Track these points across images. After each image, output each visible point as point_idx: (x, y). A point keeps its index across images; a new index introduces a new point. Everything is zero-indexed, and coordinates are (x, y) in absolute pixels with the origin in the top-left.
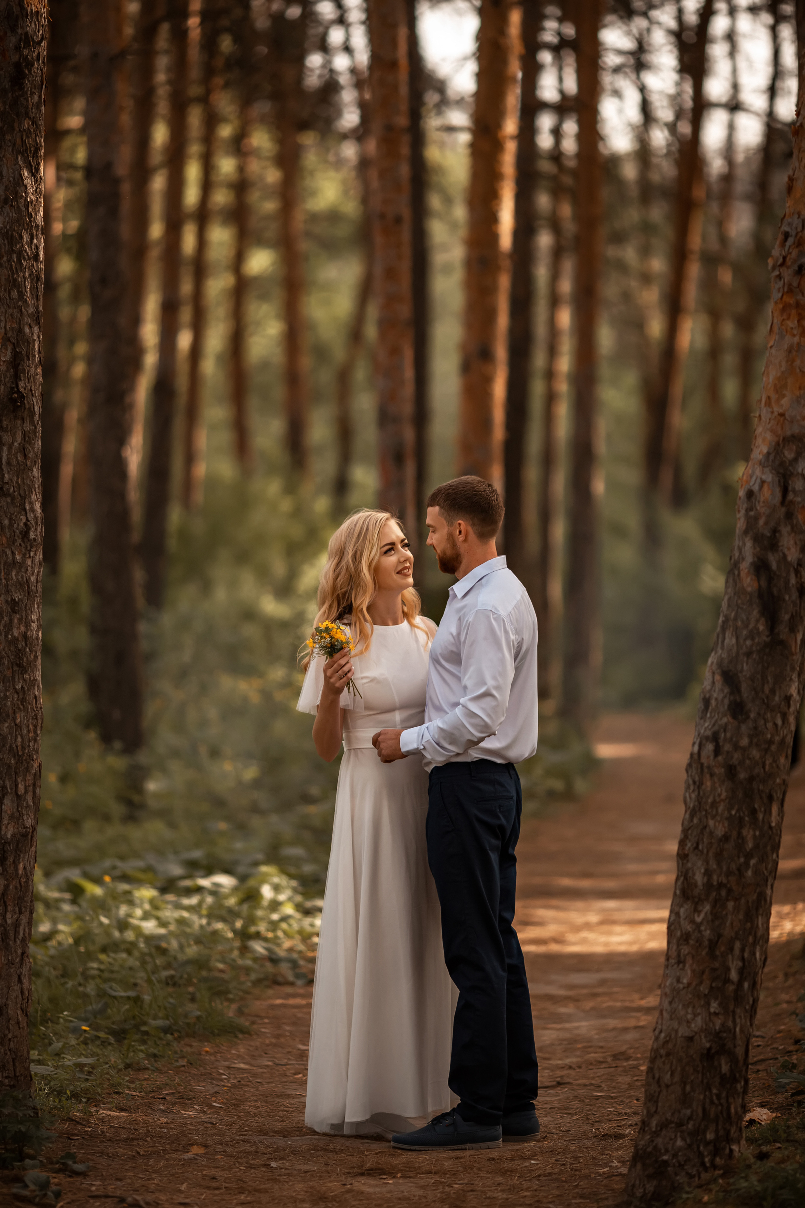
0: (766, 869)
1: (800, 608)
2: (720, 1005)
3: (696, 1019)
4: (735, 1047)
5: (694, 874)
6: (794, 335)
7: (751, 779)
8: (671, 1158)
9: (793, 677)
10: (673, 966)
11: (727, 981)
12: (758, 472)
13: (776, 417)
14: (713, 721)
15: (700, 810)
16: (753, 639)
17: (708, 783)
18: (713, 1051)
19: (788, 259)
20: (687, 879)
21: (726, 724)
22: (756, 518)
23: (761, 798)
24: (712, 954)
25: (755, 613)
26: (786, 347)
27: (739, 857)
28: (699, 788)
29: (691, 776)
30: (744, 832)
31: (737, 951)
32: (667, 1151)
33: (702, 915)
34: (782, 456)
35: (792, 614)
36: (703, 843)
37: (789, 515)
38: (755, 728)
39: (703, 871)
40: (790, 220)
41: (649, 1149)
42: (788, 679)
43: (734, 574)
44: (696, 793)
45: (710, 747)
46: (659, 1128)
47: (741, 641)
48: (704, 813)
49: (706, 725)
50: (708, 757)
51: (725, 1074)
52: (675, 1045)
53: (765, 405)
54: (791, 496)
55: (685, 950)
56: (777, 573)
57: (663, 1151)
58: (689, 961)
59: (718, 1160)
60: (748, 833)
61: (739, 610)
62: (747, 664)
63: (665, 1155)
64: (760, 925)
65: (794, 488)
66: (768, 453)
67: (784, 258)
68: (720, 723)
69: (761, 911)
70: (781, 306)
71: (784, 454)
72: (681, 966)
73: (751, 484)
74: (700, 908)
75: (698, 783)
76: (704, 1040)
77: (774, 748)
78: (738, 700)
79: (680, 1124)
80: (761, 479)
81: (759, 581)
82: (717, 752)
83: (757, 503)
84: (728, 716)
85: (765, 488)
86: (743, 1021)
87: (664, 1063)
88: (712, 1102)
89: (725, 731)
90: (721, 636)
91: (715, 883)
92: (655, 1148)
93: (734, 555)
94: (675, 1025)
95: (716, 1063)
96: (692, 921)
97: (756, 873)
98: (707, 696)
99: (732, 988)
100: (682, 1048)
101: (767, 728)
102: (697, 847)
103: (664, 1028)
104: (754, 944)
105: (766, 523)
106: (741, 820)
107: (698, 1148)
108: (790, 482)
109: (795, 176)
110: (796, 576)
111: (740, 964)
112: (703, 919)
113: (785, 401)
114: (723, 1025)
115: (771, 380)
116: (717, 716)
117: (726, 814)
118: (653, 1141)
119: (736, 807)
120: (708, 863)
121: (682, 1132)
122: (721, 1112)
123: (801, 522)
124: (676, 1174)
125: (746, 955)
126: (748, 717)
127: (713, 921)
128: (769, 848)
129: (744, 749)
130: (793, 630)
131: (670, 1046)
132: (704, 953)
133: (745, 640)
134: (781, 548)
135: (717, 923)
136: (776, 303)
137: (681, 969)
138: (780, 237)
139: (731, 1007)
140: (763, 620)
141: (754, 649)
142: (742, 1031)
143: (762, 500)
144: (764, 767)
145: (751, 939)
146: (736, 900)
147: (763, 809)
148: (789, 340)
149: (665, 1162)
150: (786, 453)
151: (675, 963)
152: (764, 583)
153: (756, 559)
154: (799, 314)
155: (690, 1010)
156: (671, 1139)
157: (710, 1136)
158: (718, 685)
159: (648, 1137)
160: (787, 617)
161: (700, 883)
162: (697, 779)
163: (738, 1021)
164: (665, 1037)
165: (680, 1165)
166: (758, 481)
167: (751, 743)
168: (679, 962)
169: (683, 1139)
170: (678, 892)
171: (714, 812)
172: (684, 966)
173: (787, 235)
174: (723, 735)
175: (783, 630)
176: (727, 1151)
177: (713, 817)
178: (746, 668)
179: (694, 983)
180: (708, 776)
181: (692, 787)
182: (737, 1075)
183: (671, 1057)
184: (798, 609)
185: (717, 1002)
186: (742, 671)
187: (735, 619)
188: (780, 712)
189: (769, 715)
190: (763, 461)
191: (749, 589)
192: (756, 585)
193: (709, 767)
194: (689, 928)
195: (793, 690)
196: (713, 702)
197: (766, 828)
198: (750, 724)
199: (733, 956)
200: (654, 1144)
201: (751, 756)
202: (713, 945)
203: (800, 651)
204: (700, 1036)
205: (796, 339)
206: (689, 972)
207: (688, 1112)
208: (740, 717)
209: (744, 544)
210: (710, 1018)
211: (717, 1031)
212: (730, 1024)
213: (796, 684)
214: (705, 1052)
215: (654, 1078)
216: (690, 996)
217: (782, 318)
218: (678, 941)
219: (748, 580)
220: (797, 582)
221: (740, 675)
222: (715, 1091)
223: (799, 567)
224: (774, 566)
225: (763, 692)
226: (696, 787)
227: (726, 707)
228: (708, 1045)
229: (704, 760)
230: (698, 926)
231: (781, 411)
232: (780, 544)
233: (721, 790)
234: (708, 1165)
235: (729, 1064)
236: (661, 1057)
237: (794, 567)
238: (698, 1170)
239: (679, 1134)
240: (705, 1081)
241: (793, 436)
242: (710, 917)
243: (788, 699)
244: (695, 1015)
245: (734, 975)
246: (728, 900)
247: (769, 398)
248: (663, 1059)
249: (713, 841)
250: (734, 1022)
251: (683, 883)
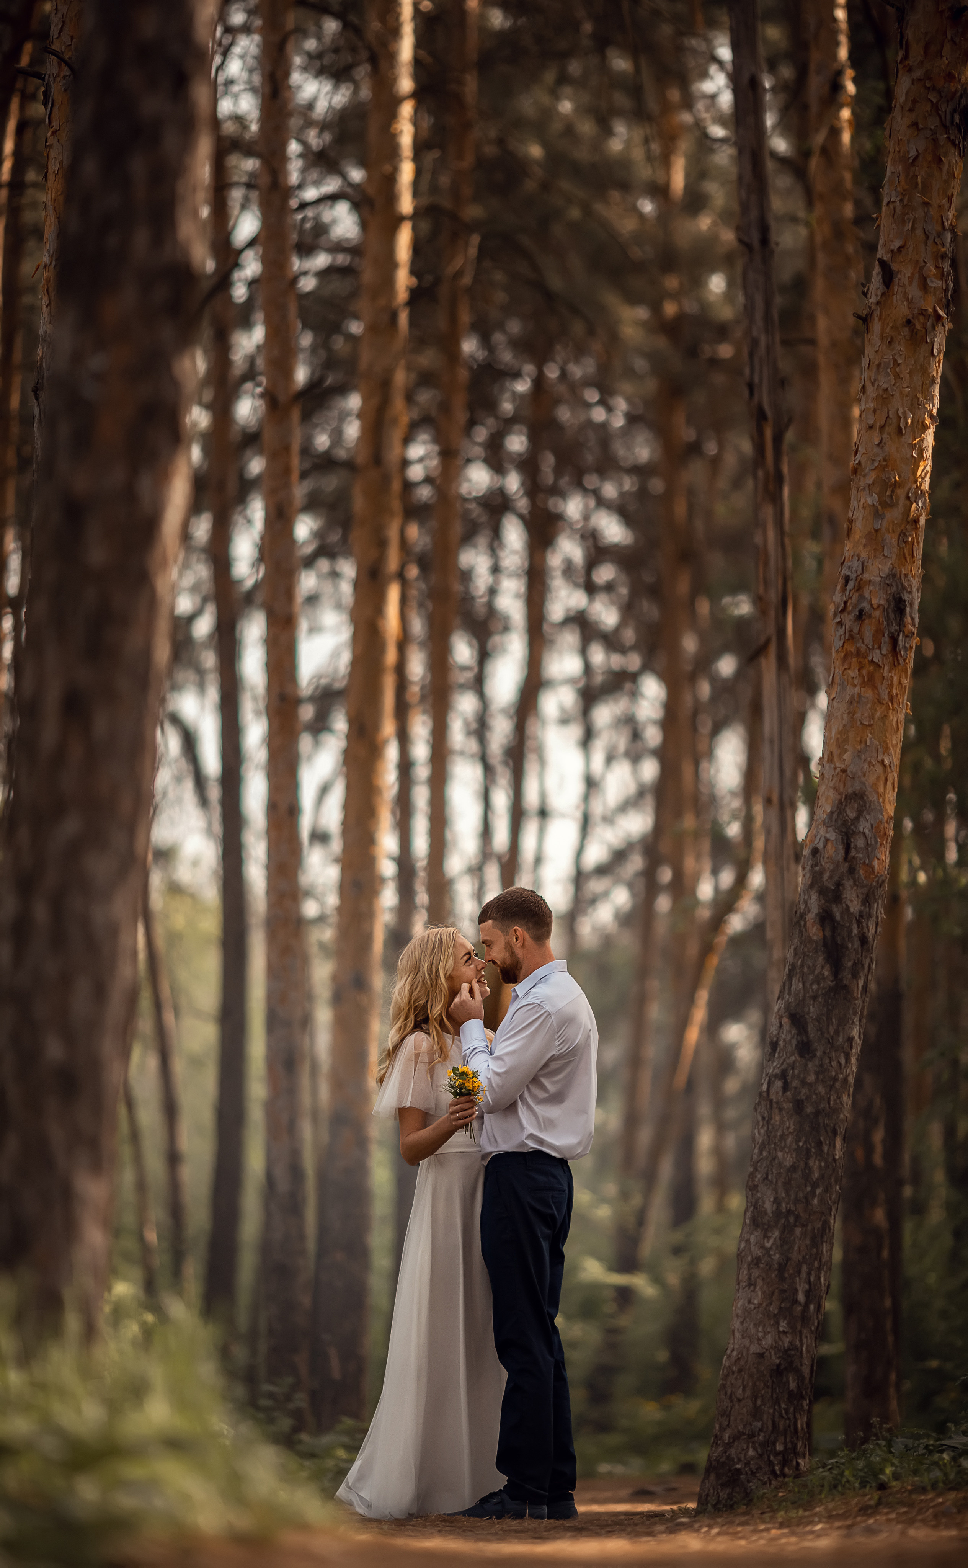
0: (830, 1199)
1: (861, 956)
2: (789, 1324)
3: (767, 1337)
4: (802, 1365)
5: (764, 1203)
6: (855, 686)
7: (818, 1113)
8: (743, 1466)
9: (855, 1021)
10: (744, 1288)
11: (795, 1301)
12: (822, 831)
13: (838, 773)
14: (781, 1060)
15: (769, 1143)
16: (819, 984)
17: (778, 1118)
18: (782, 1367)
19: (848, 604)
20: (757, 1209)
21: (794, 1062)
22: (821, 873)
23: (826, 1131)
24: (782, 1279)
25: (821, 960)
26: (847, 698)
27: (806, 1186)
28: (768, 1123)
29: (760, 1112)
30: (811, 1163)
31: (804, 1275)
32: (739, 1460)
33: (771, 1241)
34: (845, 814)
35: (855, 960)
36: (772, 1173)
37: (852, 871)
38: (821, 1066)
39: (772, 1199)
40: (849, 564)
41: (722, 1460)
42: (851, 1022)
43: (800, 926)
44: (765, 1128)
45: (779, 1084)
46: (731, 1441)
47: (808, 985)
48: (773, 1146)
49: (775, 1064)
50: (777, 1093)
51: (792, 1390)
52: (747, 1361)
53: (828, 762)
54: (853, 853)
55: (756, 1273)
56: (841, 923)
57: (736, 1460)
58: (760, 1283)
59: (786, 1470)
60: (815, 1165)
61: (806, 958)
62: (813, 1007)
63: (738, 1464)
64: (825, 1252)
65: (856, 845)
66: (832, 813)
67: (845, 603)
68: (788, 1061)
69: (825, 1239)
70: (843, 654)
71: (846, 812)
72: (752, 1288)
73: (816, 843)
74: (770, 1234)
75: (767, 1119)
76: (774, 1357)
77: (837, 1085)
78: (805, 1040)
79: (752, 1436)
80: (825, 837)
81: (823, 931)
82: (785, 1088)
83: (822, 859)
84: (796, 1055)
85: (829, 845)
86: (809, 1341)
87: (736, 1379)
88: (781, 1416)
89: (793, 1068)
90: (787, 983)
91: (784, 1210)
92: (728, 1457)
93: (800, 908)
94: (747, 1342)
95: (785, 1379)
96: (762, 1247)
97: (822, 1201)
98: (775, 1039)
99: (799, 1308)
100: (753, 1364)
101: (832, 1066)
102: (766, 1178)
103: (736, 1346)
104: (819, 1269)
105: (830, 877)
106: (808, 1151)
107: (769, 1457)
108: (852, 840)
109: (853, 518)
110: (858, 927)
111: (807, 1287)
112: (773, 1244)
113: (846, 756)
114: (791, 1343)
115: (833, 735)
116: (785, 1056)
117: (794, 1146)
118: (726, 1452)
119: (804, 1139)
120: (777, 1193)
121: (753, 1443)
122: (789, 1426)
123: (862, 876)
124: (749, 1481)
125: (812, 1279)
126: (815, 1055)
127: (782, 1246)
128: (833, 1179)
129: (810, 1085)
130: (855, 976)
131: (742, 1362)
132: (773, 1275)
133: (811, 985)
134: (844, 900)
135: (786, 1247)
136: (837, 651)
137: (752, 1291)
138: (841, 581)
139: (799, 1326)
140: (827, 967)
141: (820, 993)
142: (808, 1351)
143: (826, 856)
144: (829, 1103)
145: (816, 1264)
146: (803, 1226)
147: (827, 1142)
148: (851, 691)
149: (738, 1470)
150: (848, 812)
151: (746, 1287)
152: (828, 933)
153: (821, 911)
154: (860, 663)
155: (760, 1329)
156: (743, 1450)
157: (779, 1447)
158: (786, 1027)
159: (721, 1449)
160: (850, 964)
161: (769, 1211)
162: (766, 1114)
163: (805, 1341)
164: (737, 1355)
165: (753, 1473)
166: (823, 839)
167: (817, 1079)
168: (750, 1285)
169: (755, 1449)
170: (748, 1221)
171: (783, 1144)
172: (755, 1288)
173: (847, 579)
174: (791, 1071)
175: (846, 975)
176: (794, 1463)
177: (782, 1150)
178: (813, 1010)
179: (764, 1305)
180: (777, 1111)
181: (761, 1123)
182: (804, 1392)
183: (743, 1373)
184: (860, 956)
185: (785, 1322)
186: (808, 1013)
187: (802, 966)
188: (844, 1052)
189: (833, 1054)
190: (827, 821)
191: (815, 938)
192: (821, 934)
193: (778, 1103)
194: (759, 1253)
195: (855, 1033)
196: (781, 1043)
197: (830, 1159)
198: (817, 1061)
199: (800, 1279)
200: (727, 1454)
201: (817, 1091)
202: (782, 1268)
203: (861, 997)
204: (770, 1353)
205: (857, 690)
206: (760, 1293)
207: (759, 1424)
208: (806, 1056)
209: (810, 897)
210: (779, 1337)
211: (786, 1348)
212: (798, 1343)
213: (858, 1027)
214: (775, 1368)
215: (726, 1394)
216: (761, 1316)
217: (843, 668)
218: (749, 1264)
219: (814, 929)
220: (859, 932)
221: (807, 1016)
222: (783, 1406)
223: (861, 918)
224: (838, 917)
225: (828, 1032)
226: (765, 1122)
227: (794, 1046)
228: (777, 1361)
229: (773, 1097)
230: (767, 1251)
231: (843, 766)
232: (844, 896)
233: (789, 1124)
234: (778, 1472)
235: (796, 1381)
236: (733, 1373)
237: (856, 918)
238: (769, 1478)
239: (750, 1445)
240: (775, 1396)
241: (855, 793)
242: (779, 1243)
243: (851, 1040)
244: (766, 1333)
245: (801, 1297)
246: (795, 1226)
247: (831, 753)
248: (735, 1375)
249: (782, 1171)
250: (801, 1341)
251: (753, 1212)
